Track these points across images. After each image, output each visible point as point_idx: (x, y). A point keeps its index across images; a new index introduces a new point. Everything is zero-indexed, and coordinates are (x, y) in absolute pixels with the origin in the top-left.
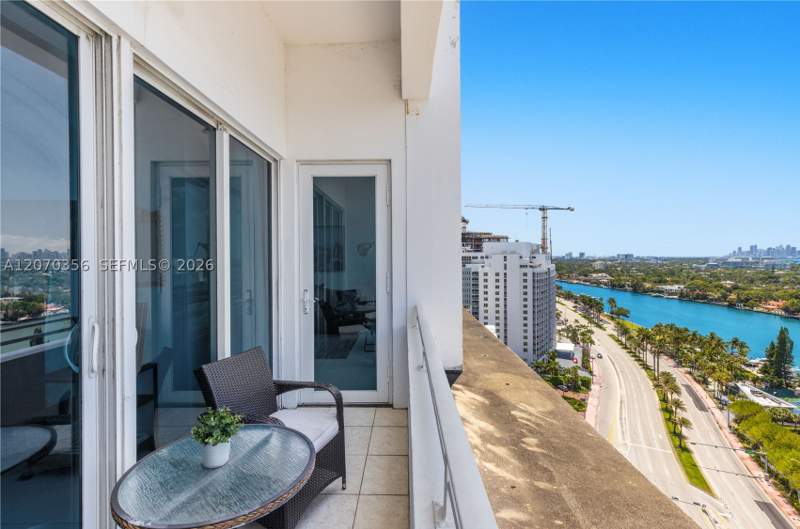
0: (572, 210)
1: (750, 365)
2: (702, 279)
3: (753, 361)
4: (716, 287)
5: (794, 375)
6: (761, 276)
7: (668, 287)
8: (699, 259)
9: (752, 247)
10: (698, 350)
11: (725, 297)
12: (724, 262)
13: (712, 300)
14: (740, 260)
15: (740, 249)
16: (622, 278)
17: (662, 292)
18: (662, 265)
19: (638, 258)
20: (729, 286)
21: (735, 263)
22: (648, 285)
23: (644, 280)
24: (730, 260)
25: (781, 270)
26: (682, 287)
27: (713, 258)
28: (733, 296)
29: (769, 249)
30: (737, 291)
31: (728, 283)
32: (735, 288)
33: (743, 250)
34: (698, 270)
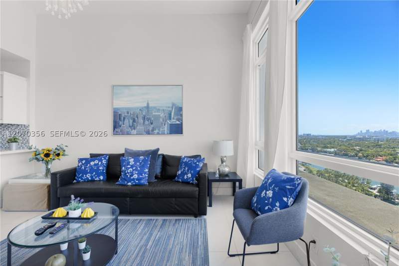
1: (372, 189)
2: (346, 146)
3: (373, 187)
4: (352, 150)
5: (394, 194)
6: (373, 144)
7: (329, 150)
8: (342, 136)
9: (367, 131)
10: (347, 181)
11: (356, 155)
12: (354, 138)
13: (350, 156)
14: (362, 137)
15: (361, 131)
16: (306, 145)
17: (326, 152)
18: (325, 139)
19: (313, 136)
20: (358, 149)
21: (360, 138)
22: (319, 149)
23: (317, 146)
24: (357, 137)
25: (382, 141)
26: (336, 149)
27: (348, 136)
28: (360, 154)
29: (375, 132)
30: (362, 152)
32: (361, 150)
33: (363, 132)
34: (343, 142)
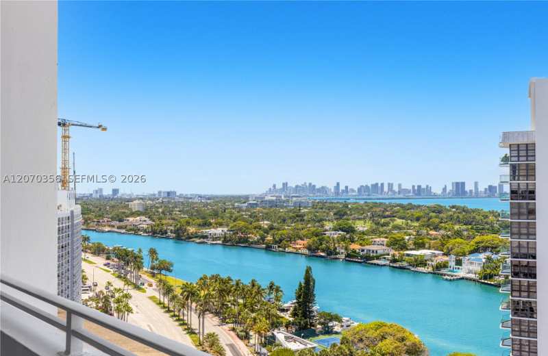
0: (105, 129)
1: (283, 310)
2: (244, 220)
3: (286, 305)
4: (255, 228)
5: (315, 313)
6: (291, 214)
7: (212, 231)
8: (240, 197)
9: (284, 184)
10: (241, 301)
11: (263, 238)
12: (261, 201)
13: (252, 243)
14: (274, 198)
15: (274, 186)
16: (164, 222)
17: (206, 237)
18: (206, 205)
19: (180, 196)
20: (266, 227)
21: (271, 202)
22: (192, 230)
23: (188, 223)
24: (267, 198)
25: (305, 207)
26: (226, 229)
27: (252, 195)
28: (269, 238)
29: (297, 186)
30: (272, 232)
31: (265, 224)
32: (271, 228)
33: (277, 187)
34: (240, 210)
